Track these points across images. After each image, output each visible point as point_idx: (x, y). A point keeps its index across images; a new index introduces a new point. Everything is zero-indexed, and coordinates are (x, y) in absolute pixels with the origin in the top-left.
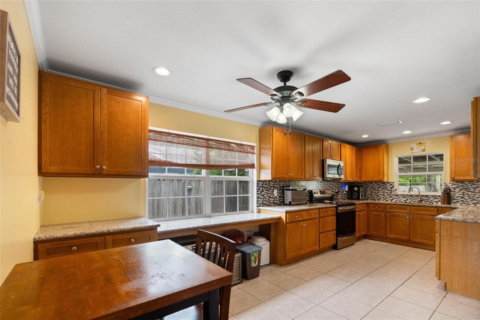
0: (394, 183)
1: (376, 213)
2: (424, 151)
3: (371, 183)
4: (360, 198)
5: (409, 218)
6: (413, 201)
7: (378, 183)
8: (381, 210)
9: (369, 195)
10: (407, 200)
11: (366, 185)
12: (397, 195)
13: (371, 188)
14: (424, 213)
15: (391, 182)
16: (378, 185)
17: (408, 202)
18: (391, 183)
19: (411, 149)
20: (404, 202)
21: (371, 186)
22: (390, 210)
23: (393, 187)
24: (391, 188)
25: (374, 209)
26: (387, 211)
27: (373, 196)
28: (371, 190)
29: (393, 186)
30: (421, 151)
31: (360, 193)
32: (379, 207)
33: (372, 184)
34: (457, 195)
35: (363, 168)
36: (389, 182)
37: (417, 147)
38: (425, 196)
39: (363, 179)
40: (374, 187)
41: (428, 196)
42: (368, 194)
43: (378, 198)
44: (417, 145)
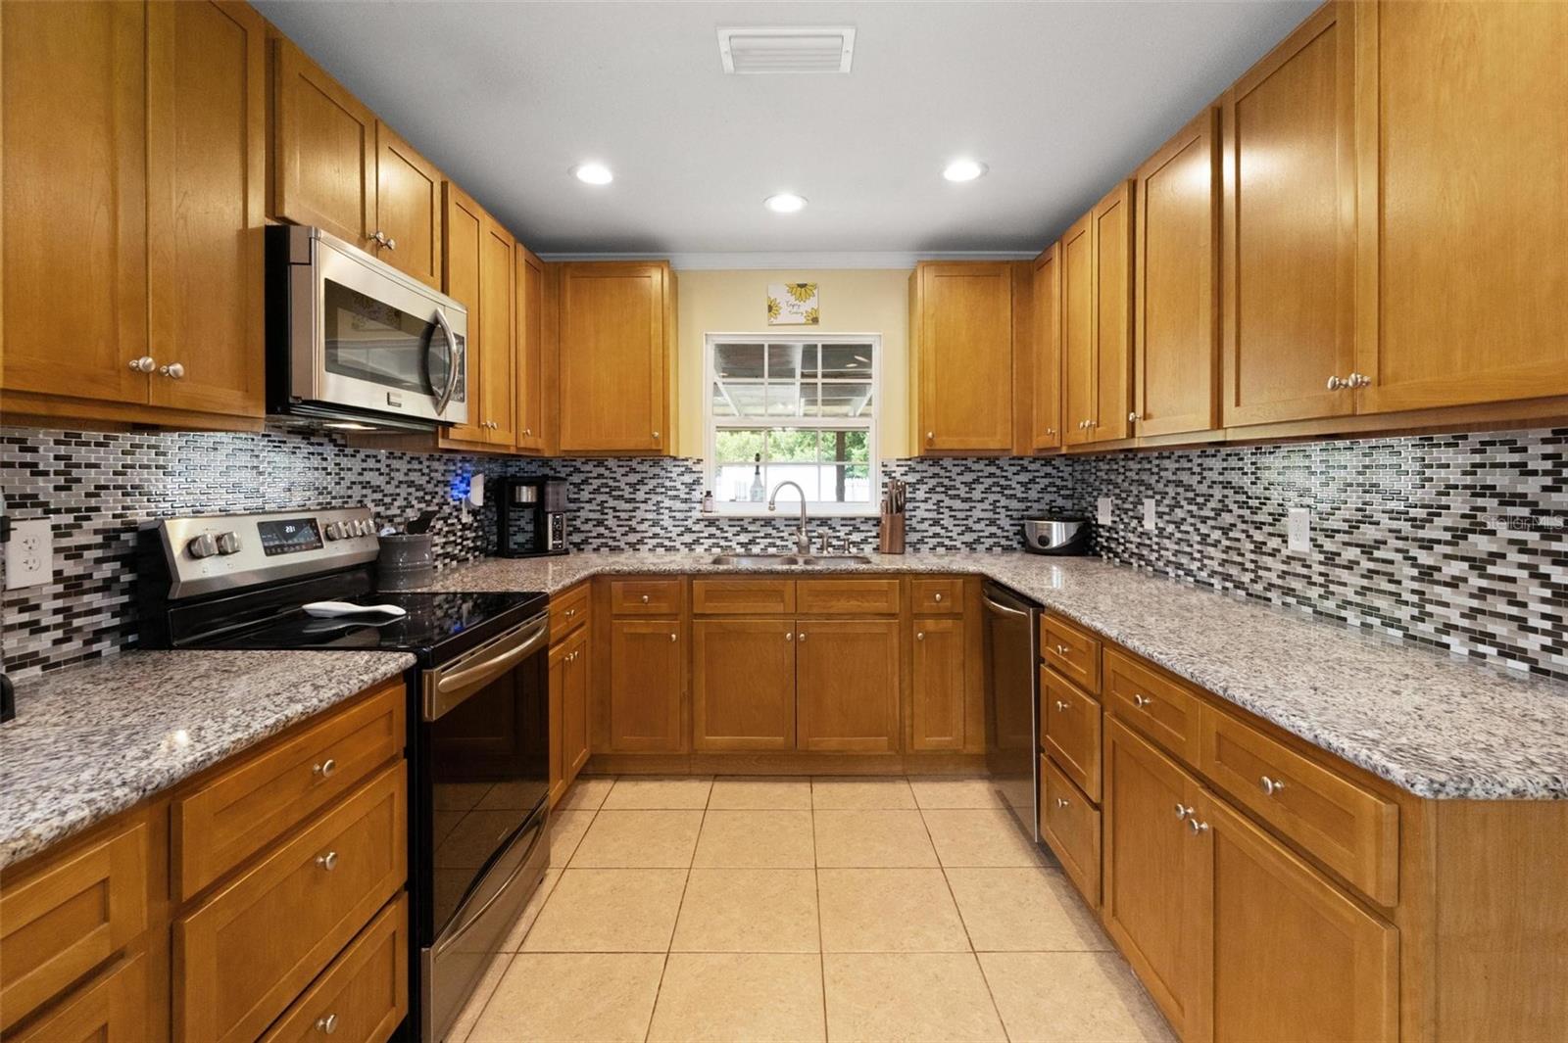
0: (699, 461)
1: (641, 627)
2: (815, 320)
3: (600, 464)
4: (550, 547)
5: (795, 637)
6: (773, 545)
7: (634, 464)
8: (664, 607)
9: (588, 526)
10: (752, 542)
11: (578, 470)
12: (711, 522)
13: (597, 491)
14: (853, 605)
15: (687, 460)
16: (633, 470)
17: (756, 550)
18: (689, 463)
19: (770, 308)
20: (743, 550)
21: (600, 476)
22: (710, 607)
23: (697, 482)
24: (691, 487)
25: (629, 606)
26: (695, 611)
27: (607, 528)
28: (600, 498)
29: (695, 476)
30: (804, 321)
31: (550, 516)
32: (656, 595)
33: (602, 470)
34: (920, 514)
35: (568, 383)
36: (681, 457)
37: (792, 300)
38: (819, 519)
39: (568, 442)
40: (611, 483)
41: (830, 519)
42: (587, 520)
43: (633, 538)
44: (791, 290)
